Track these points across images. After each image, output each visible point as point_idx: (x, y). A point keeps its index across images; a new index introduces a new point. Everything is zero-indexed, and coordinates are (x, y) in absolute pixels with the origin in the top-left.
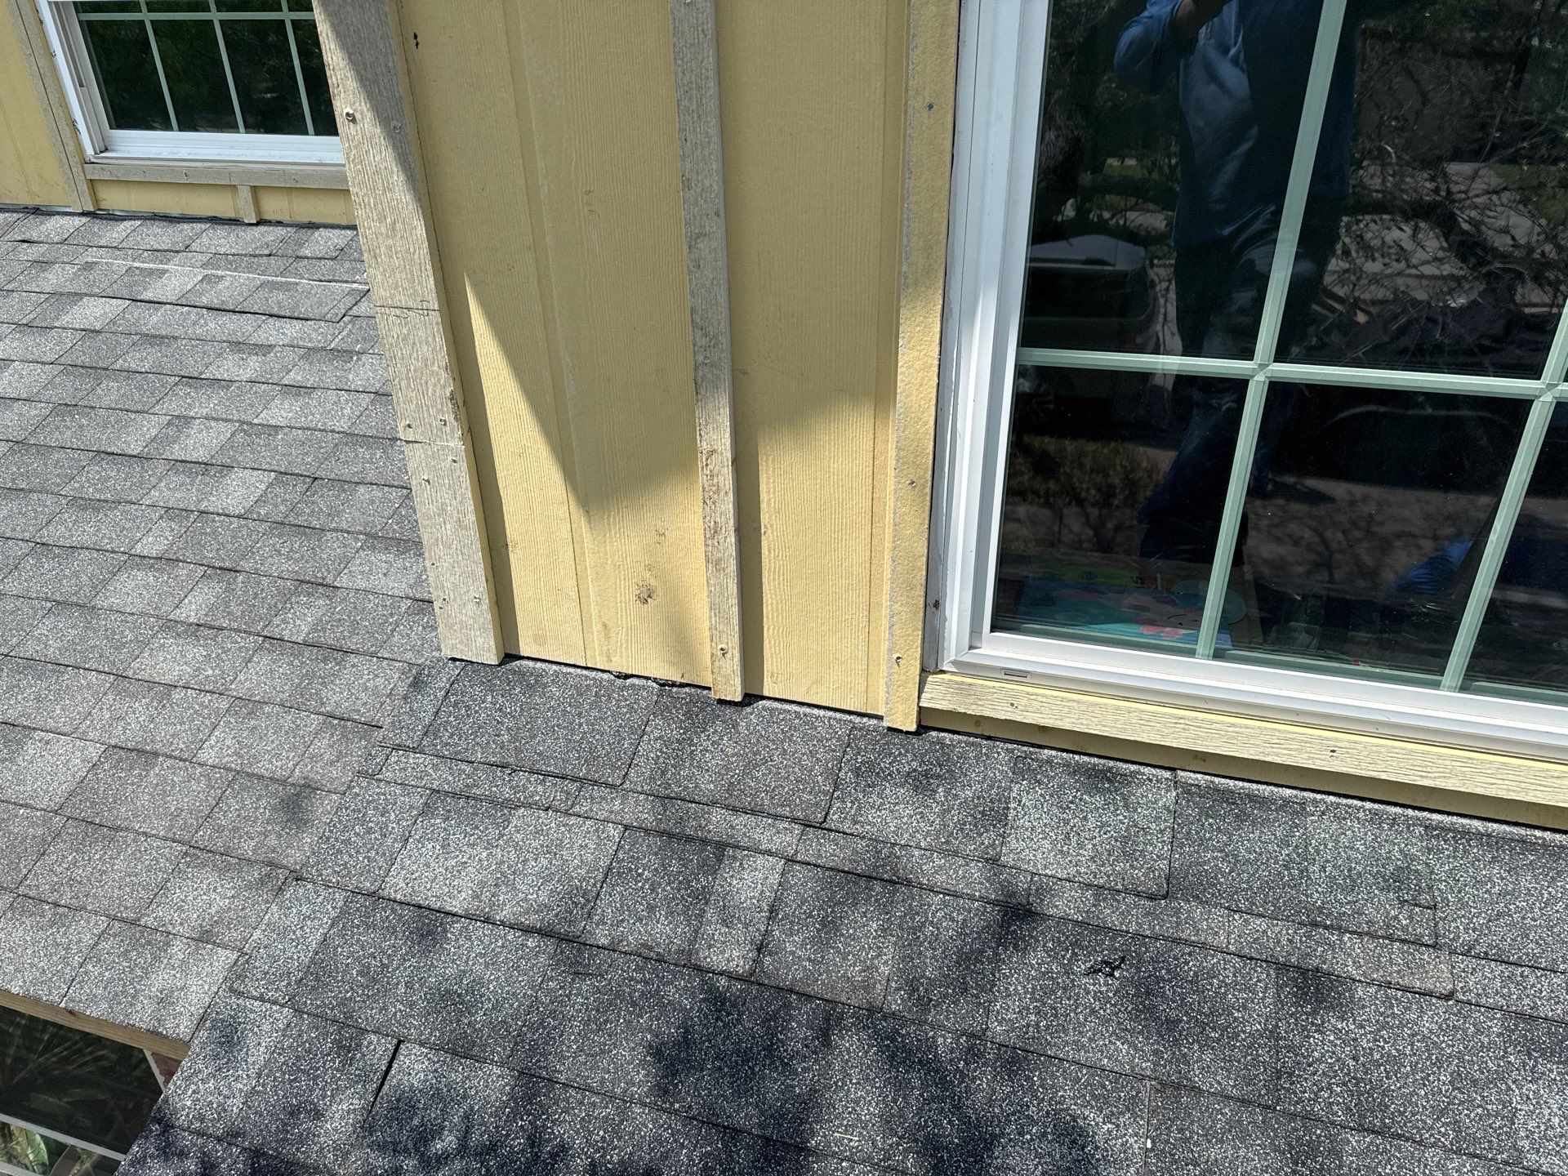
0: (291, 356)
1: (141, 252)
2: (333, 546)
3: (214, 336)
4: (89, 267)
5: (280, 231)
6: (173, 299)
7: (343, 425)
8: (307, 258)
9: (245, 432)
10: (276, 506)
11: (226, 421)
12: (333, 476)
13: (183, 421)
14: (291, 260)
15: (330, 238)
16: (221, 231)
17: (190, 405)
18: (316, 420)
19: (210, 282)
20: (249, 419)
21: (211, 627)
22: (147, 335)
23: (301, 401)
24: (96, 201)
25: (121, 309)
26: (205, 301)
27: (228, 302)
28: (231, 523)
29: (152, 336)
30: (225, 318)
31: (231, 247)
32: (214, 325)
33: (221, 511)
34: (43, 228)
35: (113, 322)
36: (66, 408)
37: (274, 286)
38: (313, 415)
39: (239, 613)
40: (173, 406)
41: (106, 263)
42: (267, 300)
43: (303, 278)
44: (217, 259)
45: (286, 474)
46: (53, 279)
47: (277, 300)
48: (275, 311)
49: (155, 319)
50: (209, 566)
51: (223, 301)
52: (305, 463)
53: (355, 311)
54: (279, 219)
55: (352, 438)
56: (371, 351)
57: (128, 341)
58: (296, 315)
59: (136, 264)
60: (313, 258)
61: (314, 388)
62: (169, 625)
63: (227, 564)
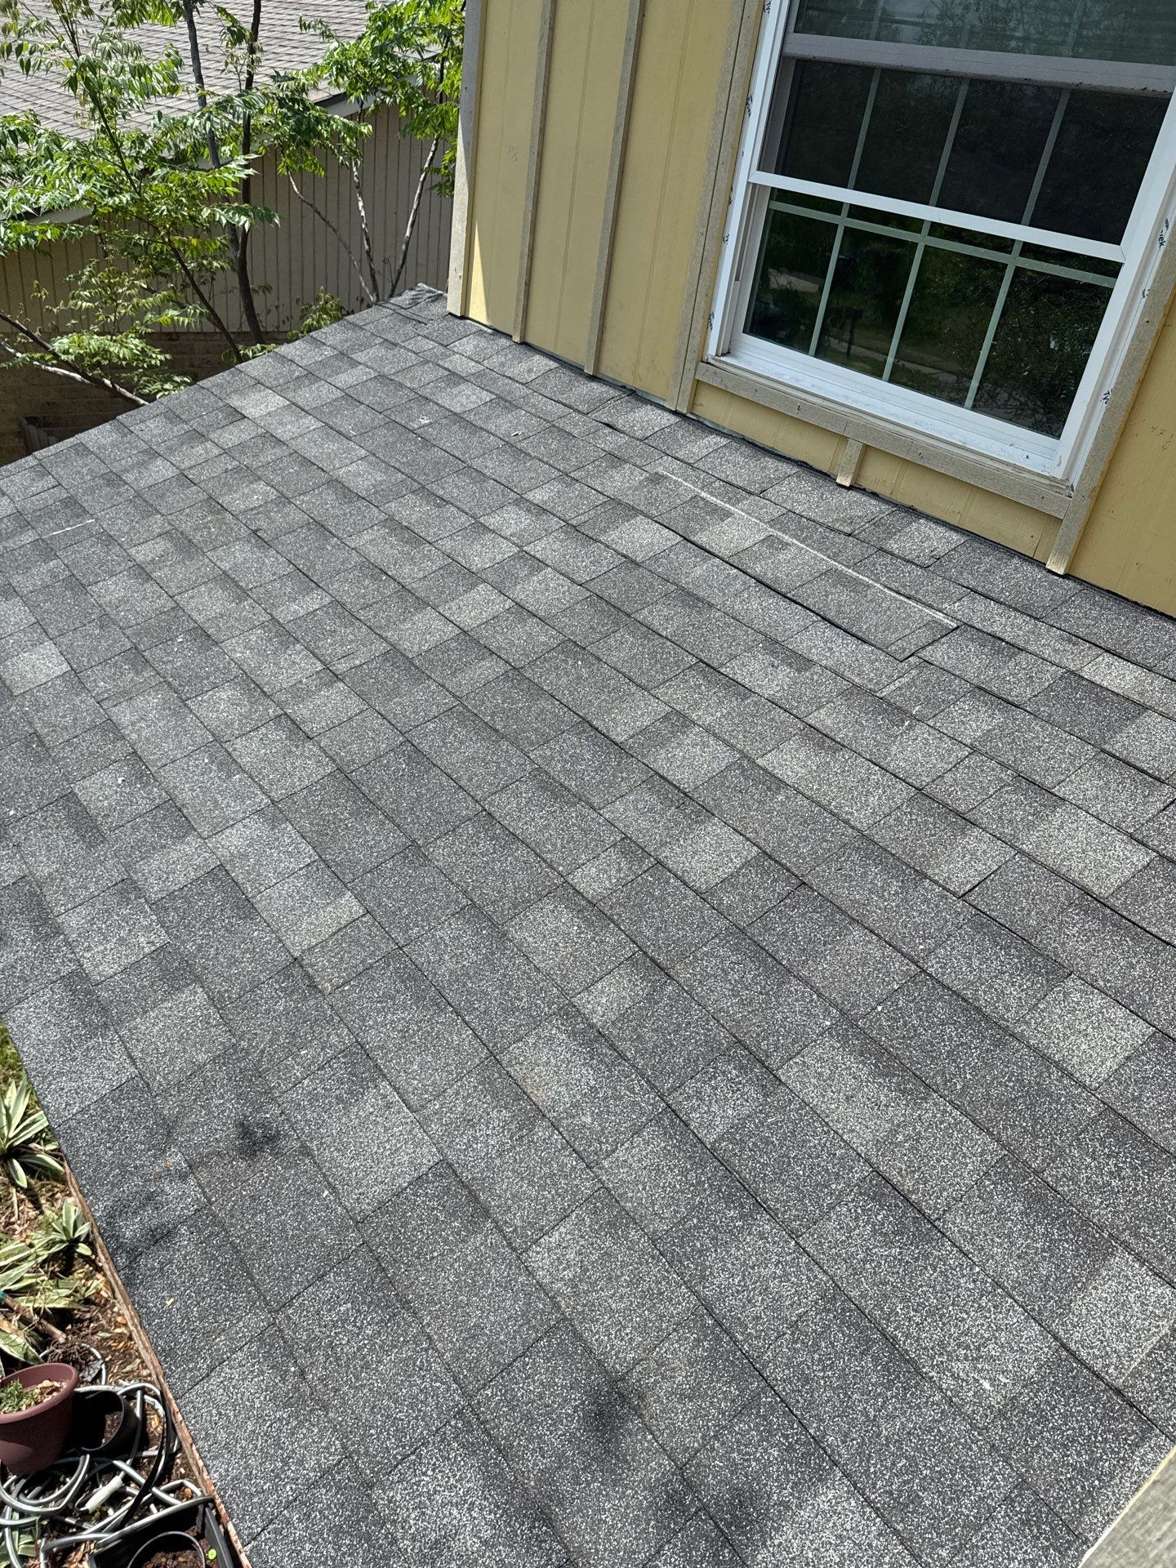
0: (829, 686)
1: (712, 479)
2: (793, 1006)
3: (752, 620)
4: (656, 479)
5: (873, 506)
6: (725, 553)
7: (861, 818)
8: (892, 554)
9: (744, 771)
10: (743, 901)
11: (726, 743)
12: (826, 891)
13: (679, 721)
14: (871, 551)
15: (928, 538)
16: (807, 483)
17: (696, 703)
18: (831, 795)
19: (771, 546)
20: (752, 754)
21: (612, 1047)
22: (683, 589)
23: (824, 757)
24: (693, 404)
25: (669, 544)
26: (758, 569)
27: (783, 581)
28: (685, 898)
29: (688, 593)
30: (773, 601)
31: (810, 508)
32: (759, 607)
33: (679, 873)
34: (630, 417)
35: (656, 558)
36: (572, 648)
37: (840, 579)
38: (830, 785)
39: (650, 1045)
40: (677, 695)
41: (675, 482)
42: (827, 596)
43: (878, 581)
44: (790, 520)
45: (770, 857)
46: (619, 481)
47: (837, 600)
48: (831, 615)
49: (698, 571)
50: (641, 949)
51: (777, 578)
52: (799, 853)
53: (926, 654)
54: (876, 491)
55: (868, 845)
56: (931, 723)
57: (661, 588)
58: (854, 630)
59: (703, 494)
60: (898, 557)
61: (843, 746)
62: (569, 1012)
63: (661, 959)
